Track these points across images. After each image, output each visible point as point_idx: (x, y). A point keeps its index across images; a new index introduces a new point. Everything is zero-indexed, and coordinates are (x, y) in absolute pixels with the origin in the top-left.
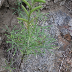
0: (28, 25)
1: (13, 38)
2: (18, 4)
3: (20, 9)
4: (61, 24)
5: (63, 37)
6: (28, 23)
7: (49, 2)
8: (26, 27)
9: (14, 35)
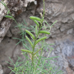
0: (33, 56)
1: (17, 71)
2: (22, 34)
3: (24, 39)
4: (69, 55)
5: (72, 69)
6: (33, 54)
7: (55, 30)
8: (31, 59)
9: (18, 68)
